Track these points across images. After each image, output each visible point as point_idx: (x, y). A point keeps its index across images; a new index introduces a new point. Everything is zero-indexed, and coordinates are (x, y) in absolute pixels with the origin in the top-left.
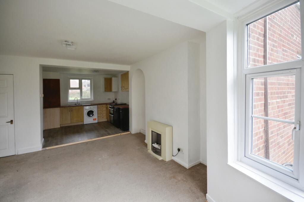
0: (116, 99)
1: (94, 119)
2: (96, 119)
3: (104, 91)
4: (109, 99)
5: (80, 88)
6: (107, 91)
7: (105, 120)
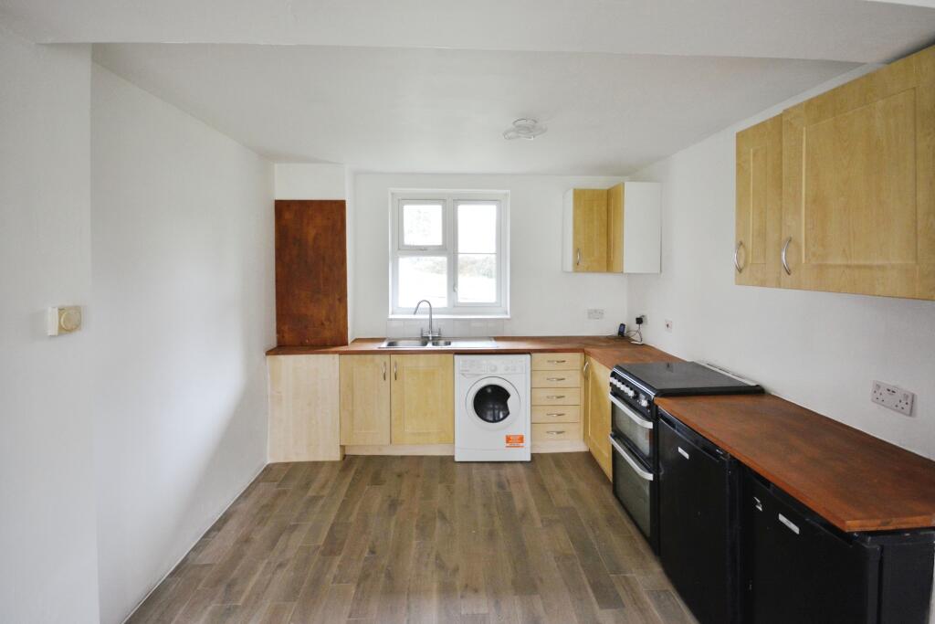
0: (639, 321)
1: (508, 439)
2: (521, 439)
3: (569, 265)
4: (596, 314)
5: (449, 247)
6: (589, 270)
7: (573, 443)
